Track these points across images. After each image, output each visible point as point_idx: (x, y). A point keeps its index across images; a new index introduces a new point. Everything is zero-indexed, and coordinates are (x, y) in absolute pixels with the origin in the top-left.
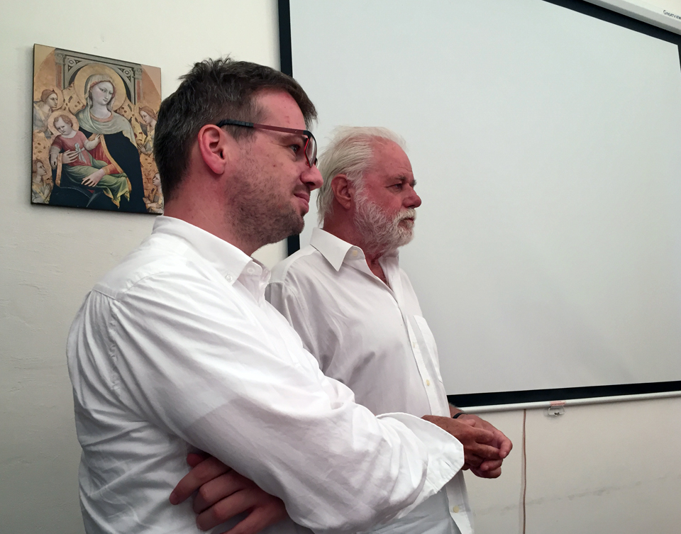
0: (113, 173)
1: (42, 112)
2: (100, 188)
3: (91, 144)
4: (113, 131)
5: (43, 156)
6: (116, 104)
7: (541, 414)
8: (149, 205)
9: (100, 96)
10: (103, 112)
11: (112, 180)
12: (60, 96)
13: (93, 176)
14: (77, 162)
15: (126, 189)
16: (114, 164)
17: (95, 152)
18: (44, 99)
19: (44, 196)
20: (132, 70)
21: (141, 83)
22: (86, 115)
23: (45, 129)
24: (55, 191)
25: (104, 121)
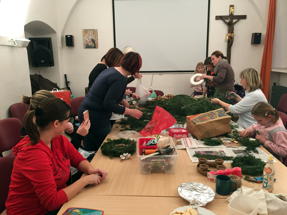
0: (92, 44)
1: (84, 37)
2: (91, 46)
3: (89, 40)
4: (92, 39)
5: (85, 43)
6: (92, 35)
7: (158, 75)
8: (96, 47)
9: (90, 34)
10: (90, 36)
11: (92, 45)
12: (86, 35)
13: (90, 44)
14: (88, 43)
15: (94, 45)
16: (92, 43)
17: (90, 41)
18: (84, 36)
19: (85, 47)
20: (94, 30)
21: (95, 32)
22: (89, 37)
23: (85, 39)
24: (86, 46)
25: (91, 37)
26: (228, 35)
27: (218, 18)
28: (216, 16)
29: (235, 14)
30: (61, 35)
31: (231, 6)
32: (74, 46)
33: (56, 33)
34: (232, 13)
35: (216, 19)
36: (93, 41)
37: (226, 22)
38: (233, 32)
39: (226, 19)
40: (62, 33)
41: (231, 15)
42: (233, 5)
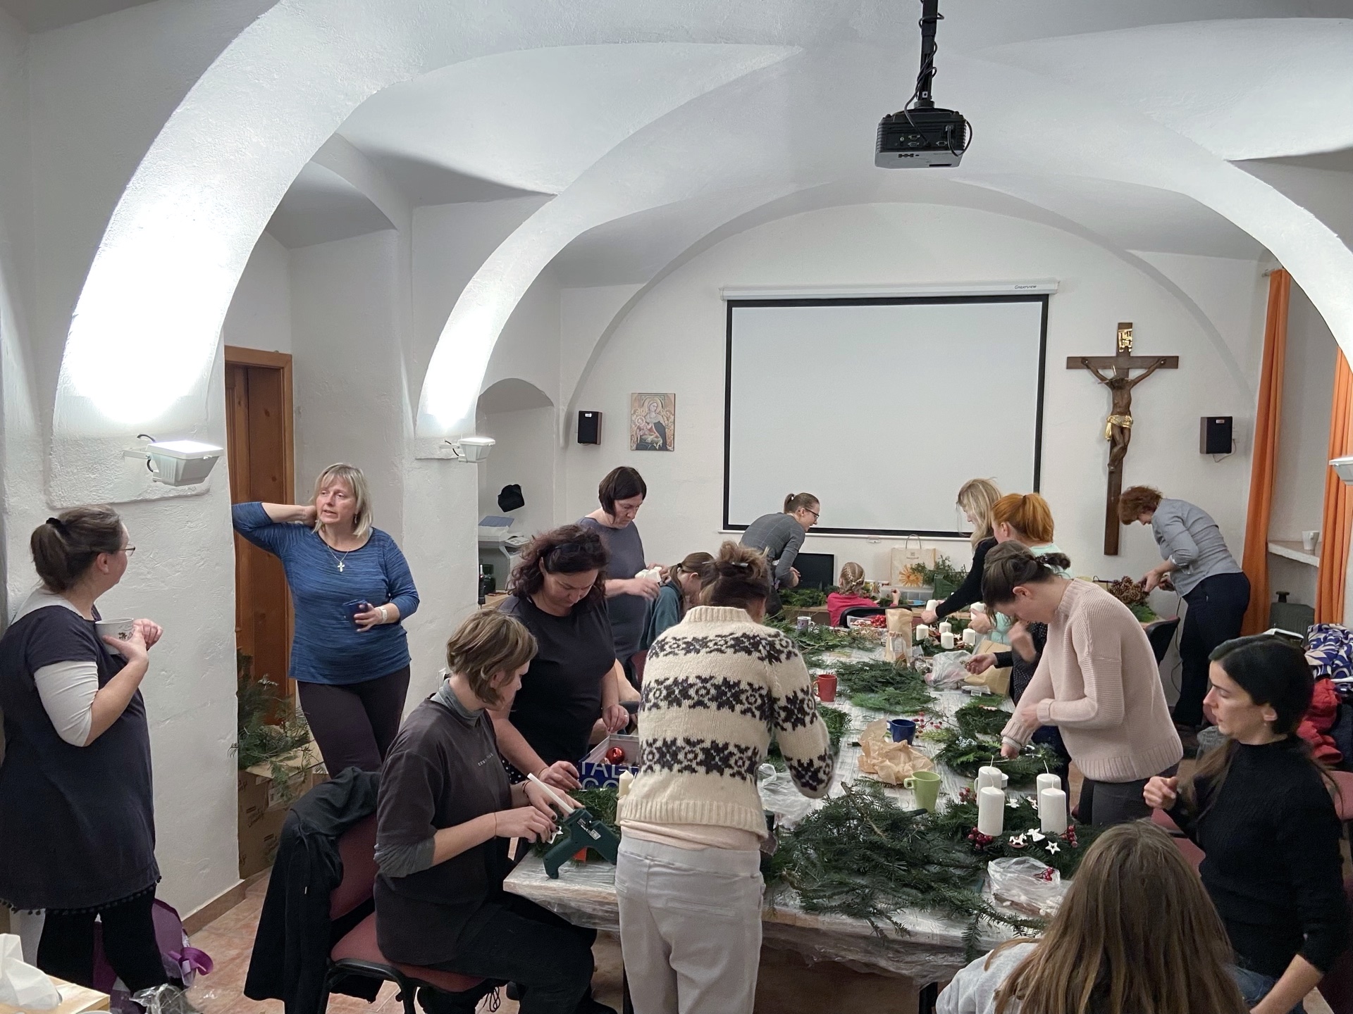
0: (657, 437)
1: (634, 417)
2: (652, 442)
3: (649, 427)
4: (656, 421)
5: (634, 433)
6: (657, 412)
8: (668, 448)
9: (653, 409)
10: (653, 415)
11: (656, 439)
13: (650, 439)
15: (661, 442)
16: (657, 434)
17: (650, 430)
18: (634, 413)
19: (635, 448)
20: (665, 396)
21: (668, 401)
22: (648, 416)
23: (635, 423)
24: (638, 445)
25: (654, 418)
26: (1109, 421)
28: (1068, 358)
30: (566, 410)
31: (1122, 326)
32: (600, 444)
33: (552, 404)
35: (1069, 367)
36: (660, 428)
37: (1102, 379)
38: (1127, 413)
39: (1104, 368)
40: (570, 403)
41: (1124, 353)
42: (1132, 324)
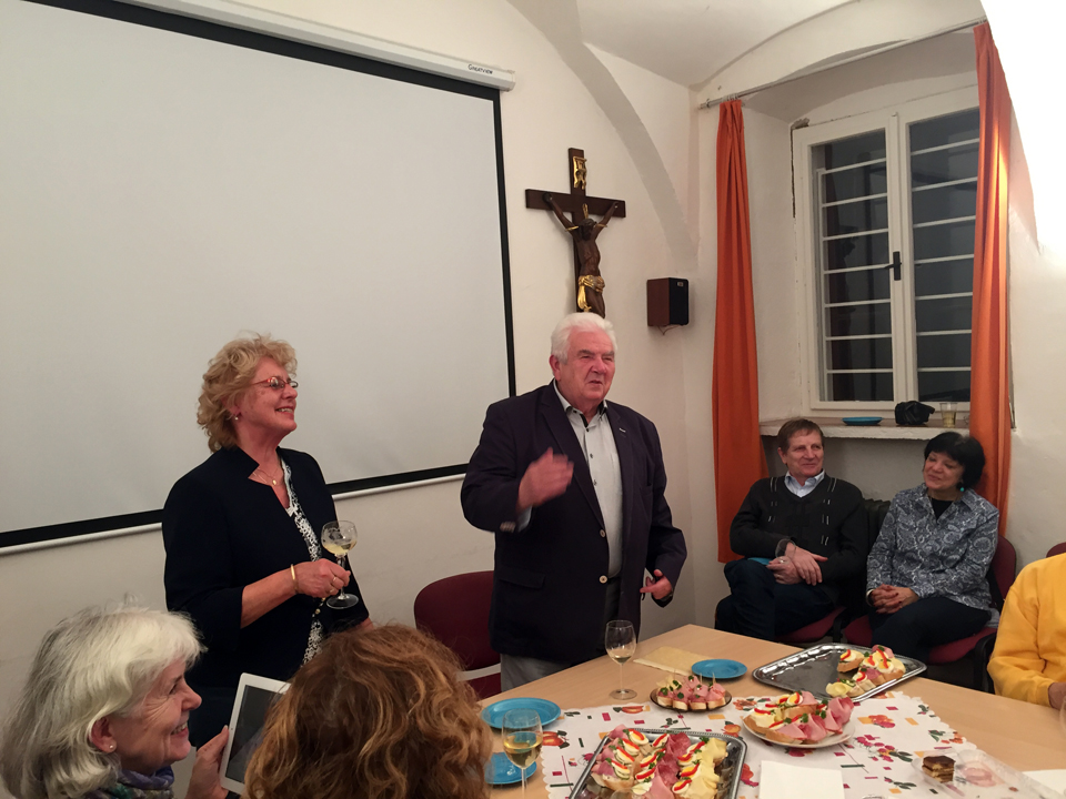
26: (581, 284)
27: (536, 199)
28: (528, 192)
29: (592, 191)
31: (574, 153)
34: (581, 183)
35: (528, 206)
37: (566, 224)
38: (597, 273)
41: (578, 190)
42: (582, 152)
